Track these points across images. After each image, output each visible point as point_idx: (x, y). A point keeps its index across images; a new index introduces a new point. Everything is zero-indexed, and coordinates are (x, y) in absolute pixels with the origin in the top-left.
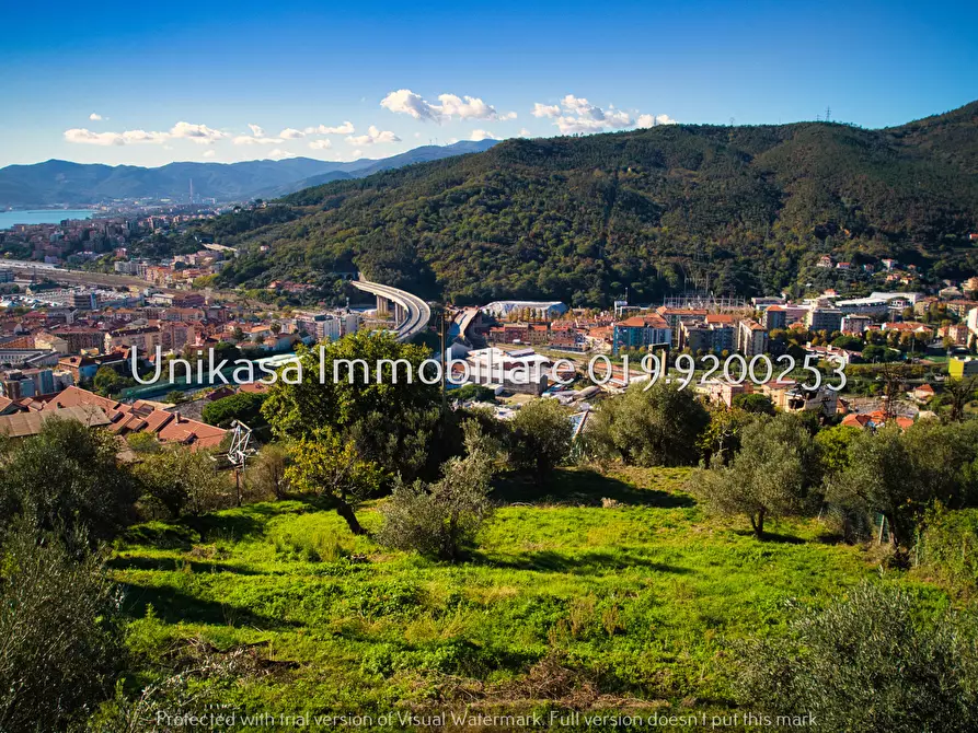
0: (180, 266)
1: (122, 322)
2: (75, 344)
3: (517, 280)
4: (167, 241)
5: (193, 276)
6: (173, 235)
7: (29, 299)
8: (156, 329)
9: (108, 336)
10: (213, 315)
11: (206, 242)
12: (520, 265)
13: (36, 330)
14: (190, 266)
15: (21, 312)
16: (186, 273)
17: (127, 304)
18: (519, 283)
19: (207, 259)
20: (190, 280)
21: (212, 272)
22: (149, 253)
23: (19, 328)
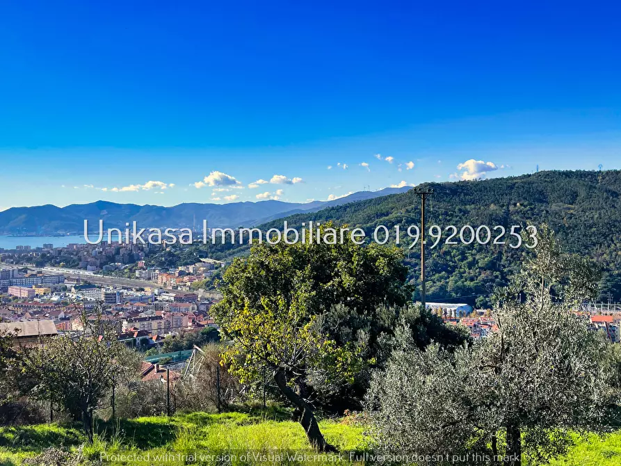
0: (182, 274)
1: (137, 312)
2: (100, 327)
3: (431, 287)
4: (173, 255)
5: (191, 280)
6: (178, 252)
7: (73, 295)
8: (160, 318)
9: (125, 323)
10: (203, 308)
11: (201, 257)
12: (434, 275)
13: (74, 317)
14: (189, 274)
15: (65, 304)
16: (186, 278)
17: (142, 299)
18: (433, 288)
19: (202, 269)
20: (189, 284)
21: (205, 278)
22: (161, 264)
23: (62, 315)
